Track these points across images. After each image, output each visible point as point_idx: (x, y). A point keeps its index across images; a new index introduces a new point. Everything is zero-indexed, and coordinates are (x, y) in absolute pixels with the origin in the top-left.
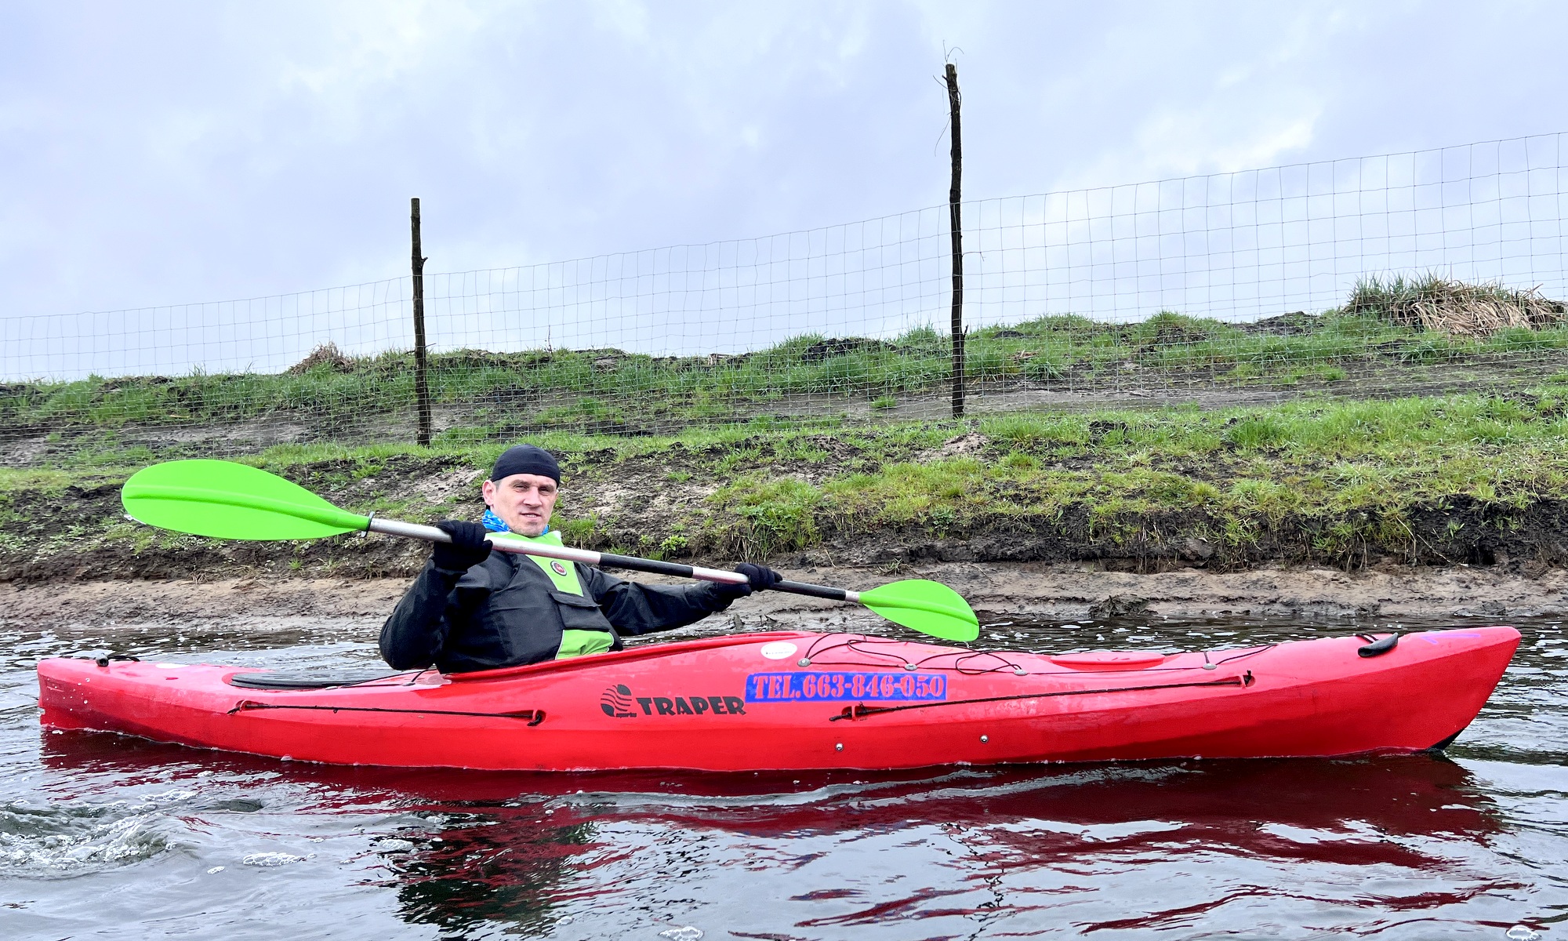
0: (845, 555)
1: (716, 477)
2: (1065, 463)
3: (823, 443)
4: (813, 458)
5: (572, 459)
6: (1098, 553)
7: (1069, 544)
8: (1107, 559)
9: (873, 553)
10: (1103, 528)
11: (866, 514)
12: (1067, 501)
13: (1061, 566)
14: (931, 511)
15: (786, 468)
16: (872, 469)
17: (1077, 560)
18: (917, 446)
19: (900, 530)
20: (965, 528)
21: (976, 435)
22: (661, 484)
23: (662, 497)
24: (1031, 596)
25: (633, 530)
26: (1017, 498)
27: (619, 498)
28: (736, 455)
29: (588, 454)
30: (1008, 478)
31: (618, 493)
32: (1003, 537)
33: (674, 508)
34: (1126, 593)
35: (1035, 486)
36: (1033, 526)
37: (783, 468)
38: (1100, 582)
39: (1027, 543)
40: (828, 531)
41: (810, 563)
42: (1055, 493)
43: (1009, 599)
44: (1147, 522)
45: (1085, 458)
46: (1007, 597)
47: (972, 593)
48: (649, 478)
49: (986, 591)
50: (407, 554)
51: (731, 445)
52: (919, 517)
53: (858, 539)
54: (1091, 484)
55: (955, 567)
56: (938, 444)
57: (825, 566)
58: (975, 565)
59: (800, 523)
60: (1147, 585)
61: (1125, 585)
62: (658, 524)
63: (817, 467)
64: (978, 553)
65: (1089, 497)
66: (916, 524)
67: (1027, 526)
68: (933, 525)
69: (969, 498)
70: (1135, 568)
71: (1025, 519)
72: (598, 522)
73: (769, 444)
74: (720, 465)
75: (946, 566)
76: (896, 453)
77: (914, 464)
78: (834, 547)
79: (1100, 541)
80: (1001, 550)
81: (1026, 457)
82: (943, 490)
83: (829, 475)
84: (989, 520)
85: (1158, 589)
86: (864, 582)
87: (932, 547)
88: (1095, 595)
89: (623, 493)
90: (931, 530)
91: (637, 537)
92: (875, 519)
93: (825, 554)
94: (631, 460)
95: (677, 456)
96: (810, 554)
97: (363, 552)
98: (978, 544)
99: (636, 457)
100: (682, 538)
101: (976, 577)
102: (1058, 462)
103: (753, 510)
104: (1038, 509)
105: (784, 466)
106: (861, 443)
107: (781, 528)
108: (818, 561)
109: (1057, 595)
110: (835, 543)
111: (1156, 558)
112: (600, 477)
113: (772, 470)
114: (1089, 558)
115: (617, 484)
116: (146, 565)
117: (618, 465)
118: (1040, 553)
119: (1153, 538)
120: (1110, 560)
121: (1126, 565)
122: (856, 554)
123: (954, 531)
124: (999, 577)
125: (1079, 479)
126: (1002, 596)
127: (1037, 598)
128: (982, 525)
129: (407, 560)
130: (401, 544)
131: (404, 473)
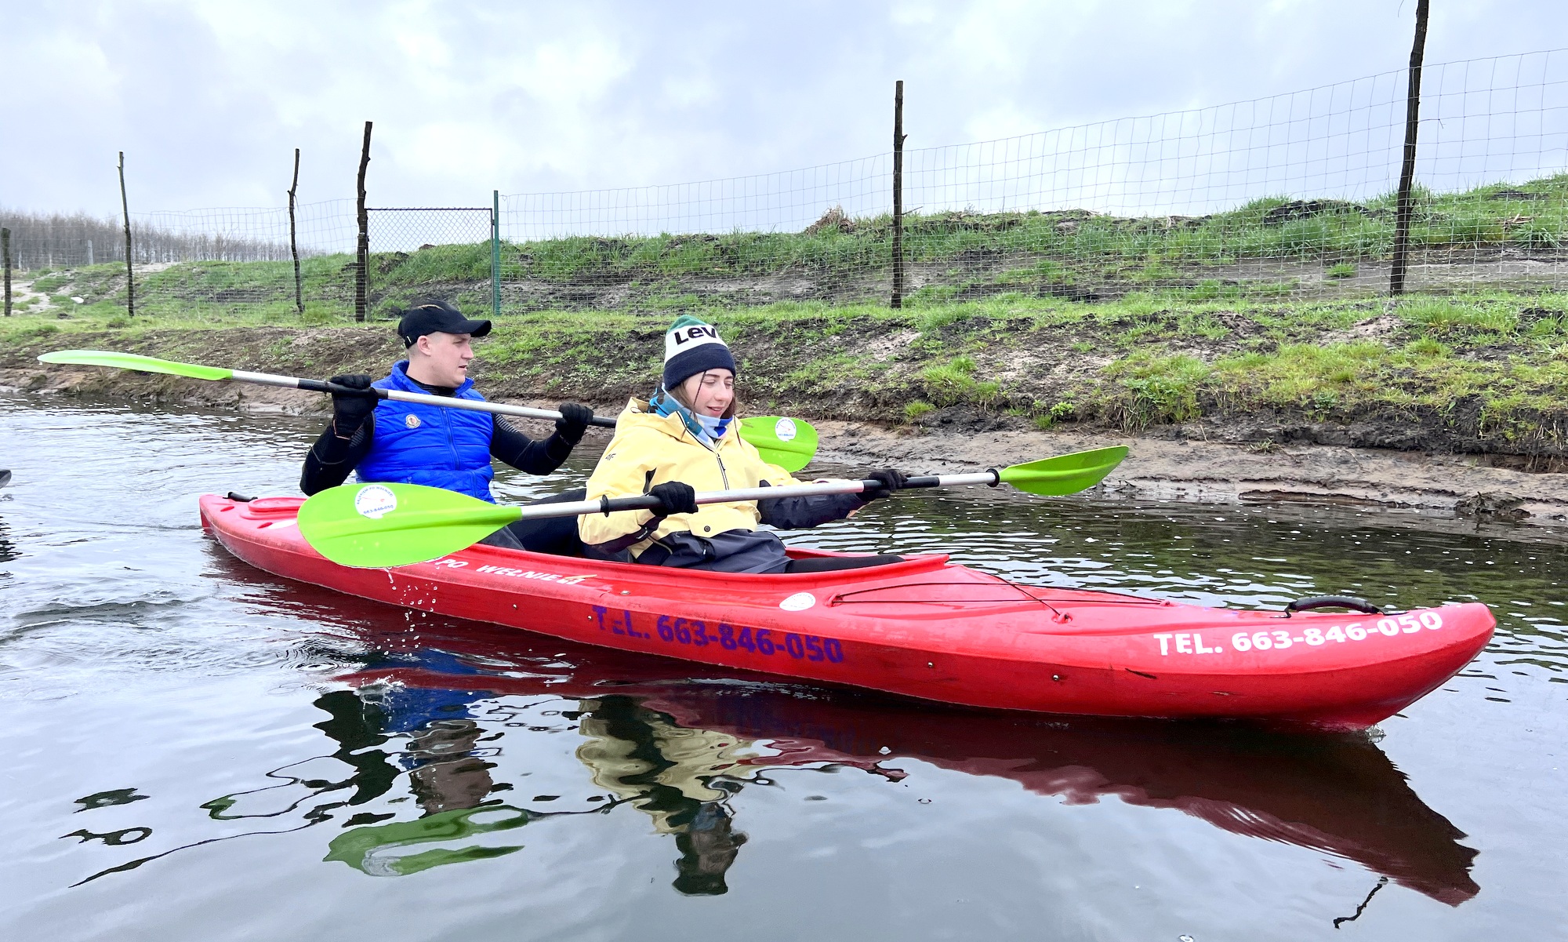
0: (1219, 431)
1: (1117, 349)
2: (1479, 352)
3: (1228, 319)
4: (1212, 335)
5: (995, 325)
6: (1485, 448)
7: (1455, 436)
8: (1494, 454)
9: (1247, 431)
10: (1496, 423)
11: (1249, 393)
12: (1464, 392)
13: (1441, 458)
14: (1314, 394)
15: (1184, 344)
16: (1271, 348)
17: (1460, 453)
18: (1324, 326)
19: (1279, 412)
20: (1346, 413)
21: (1389, 318)
22: (1065, 353)
23: (1063, 366)
24: (1397, 485)
25: (1031, 395)
26: (1409, 387)
27: (1024, 364)
28: (1141, 328)
29: (1010, 322)
30: (1408, 365)
31: (1025, 359)
32: (1385, 424)
33: (1071, 377)
34: (1499, 491)
35: (1432, 376)
36: (1419, 416)
37: (1181, 344)
38: (1478, 476)
39: (1409, 432)
40: (1208, 407)
41: (1184, 436)
42: (1453, 383)
43: (1374, 486)
44: (1547, 419)
45: (1504, 348)
46: (1372, 484)
47: (1337, 477)
48: (1056, 347)
49: (1352, 477)
50: (852, 402)
51: (1139, 318)
52: (1300, 399)
53: (1235, 417)
54: (1496, 376)
55: (1329, 451)
56: (1346, 325)
57: (1198, 440)
58: (1350, 451)
59: (1181, 397)
60: (1530, 484)
61: (1503, 483)
62: (1051, 392)
63: (1215, 344)
64: (1354, 439)
65: (1490, 389)
66: (1297, 406)
67: (1412, 416)
68: (1315, 408)
69: (1358, 382)
70: (1524, 465)
71: (1412, 408)
72: (1002, 385)
73: (1175, 319)
74: (1123, 337)
75: (1320, 449)
76: (1299, 333)
77: (1313, 347)
78: (1211, 422)
79: (1490, 436)
80: (1380, 438)
81: (1434, 344)
82: (1334, 374)
83: (1224, 352)
84: (1373, 407)
85: (1540, 489)
86: (1230, 458)
87: (1308, 429)
88: (1467, 489)
89: (1028, 360)
90: (1311, 413)
91: (1033, 401)
92: (1255, 399)
93: (1201, 429)
94: (1045, 329)
95: (1087, 327)
96: (1187, 428)
97: (820, 398)
98: (1357, 430)
99: (1050, 326)
100: (1070, 405)
101: (1346, 462)
102: (1471, 350)
103: (1138, 383)
104: (1430, 399)
105: (1182, 341)
106: (1267, 321)
107: (1162, 402)
108: (1192, 435)
109: (1426, 487)
110: (1213, 419)
111: (1549, 457)
112: (1014, 344)
113: (1170, 345)
114: (1474, 452)
115: (1026, 352)
117: (1032, 333)
118: (1422, 443)
119: (1551, 437)
120: (1497, 456)
121: (1515, 461)
122: (1231, 432)
123: (1334, 415)
124: (1371, 465)
125: (1486, 370)
126: (1367, 482)
127: (1404, 488)
128: (1366, 412)
129: (851, 407)
130: (848, 394)
131: (862, 332)
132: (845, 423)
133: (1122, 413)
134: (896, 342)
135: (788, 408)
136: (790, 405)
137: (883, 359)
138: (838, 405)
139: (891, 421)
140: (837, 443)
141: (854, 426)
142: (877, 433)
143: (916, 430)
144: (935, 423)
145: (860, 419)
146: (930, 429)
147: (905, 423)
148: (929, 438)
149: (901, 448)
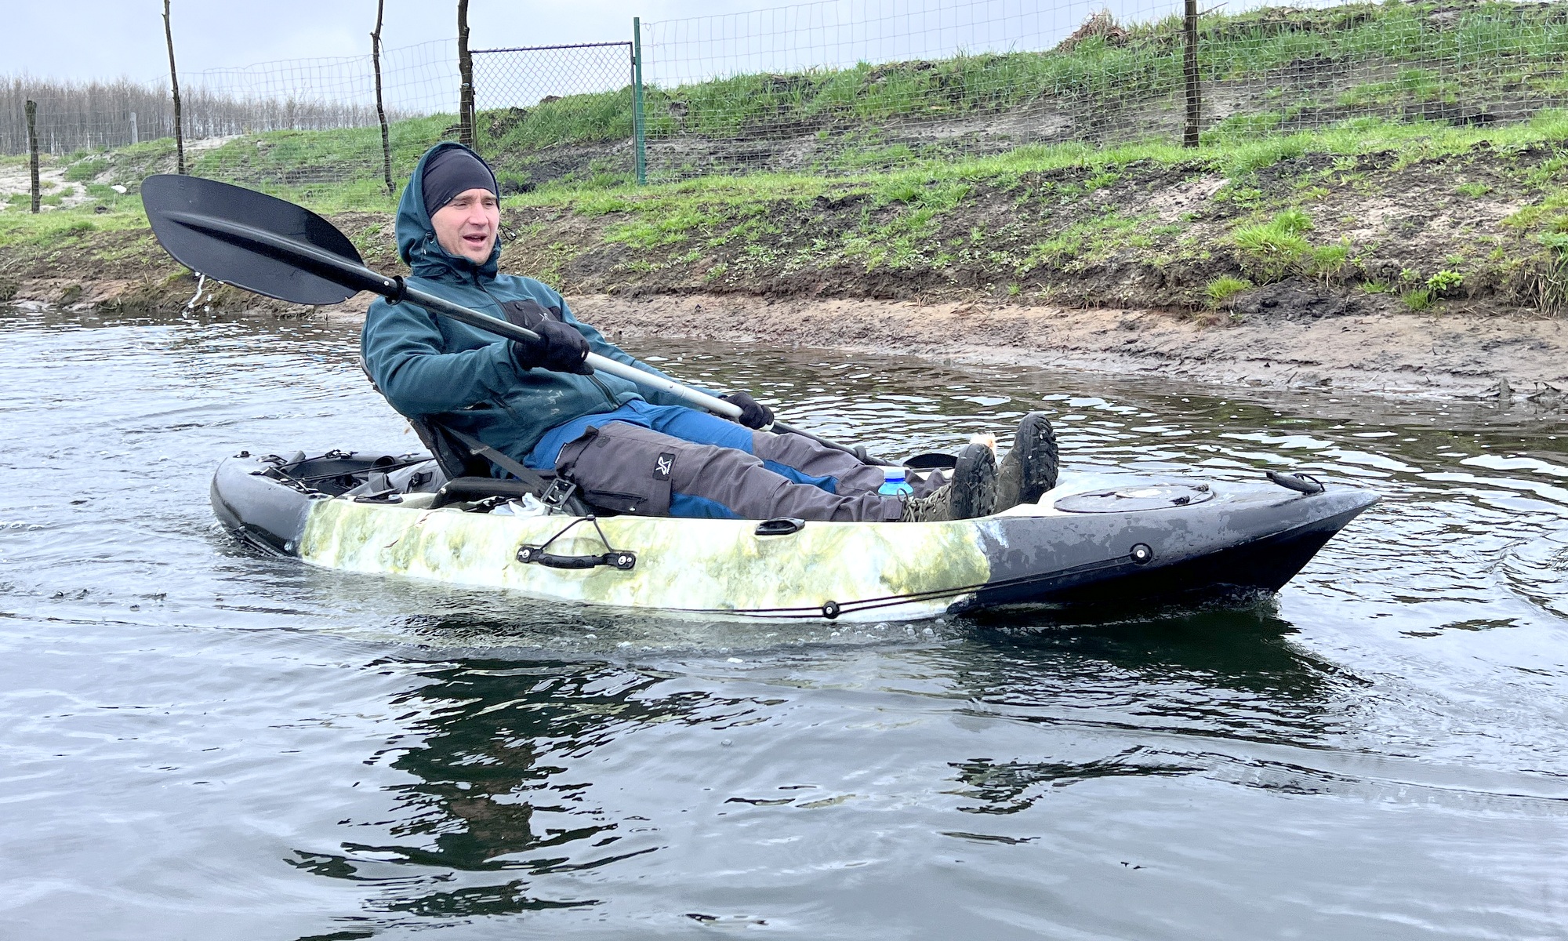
1: (1525, 190)
5: (1340, 164)
22: (1447, 199)
23: (1443, 218)
25: (1396, 262)
27: (1385, 217)
29: (1362, 157)
31: (1385, 211)
33: (1456, 234)
48: (1432, 191)
50: (1129, 282)
62: (1426, 257)
72: (1352, 249)
74: (1534, 172)
89: (1391, 212)
91: (1400, 271)
94: (1416, 165)
95: (1478, 160)
97: (1082, 278)
99: (1423, 161)
100: (1456, 274)
112: (1369, 190)
115: (1387, 199)
116: (876, 284)
117: (1396, 173)
129: (1127, 289)
130: (1123, 270)
131: (1142, 183)
132: (1120, 312)
133: (1537, 282)
134: (1191, 194)
135: (1037, 294)
136: (1040, 290)
137: (1173, 220)
138: (1109, 286)
139: (1187, 307)
140: (1108, 341)
141: (1133, 315)
142: (1167, 324)
143: (1224, 318)
144: (1252, 308)
145: (1141, 305)
146: (1245, 317)
147: (1207, 309)
148: (1244, 329)
149: (1203, 345)
